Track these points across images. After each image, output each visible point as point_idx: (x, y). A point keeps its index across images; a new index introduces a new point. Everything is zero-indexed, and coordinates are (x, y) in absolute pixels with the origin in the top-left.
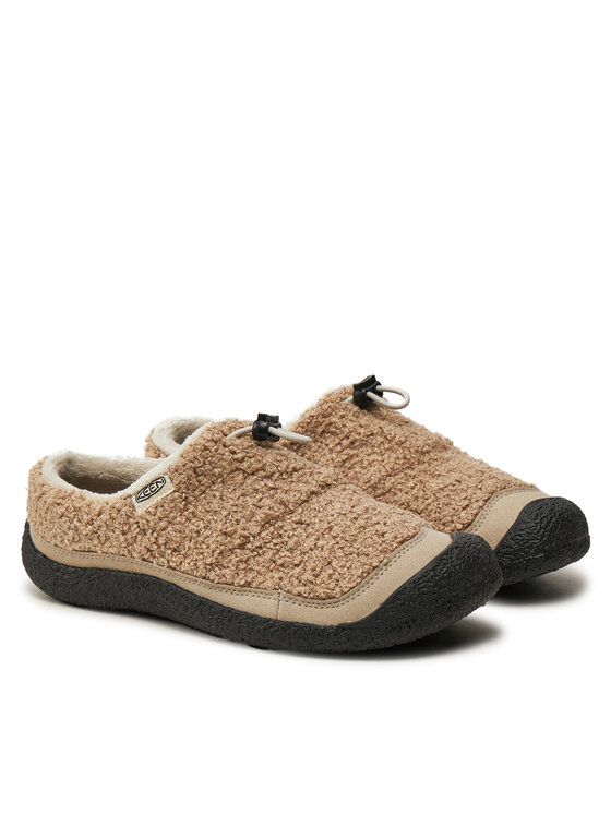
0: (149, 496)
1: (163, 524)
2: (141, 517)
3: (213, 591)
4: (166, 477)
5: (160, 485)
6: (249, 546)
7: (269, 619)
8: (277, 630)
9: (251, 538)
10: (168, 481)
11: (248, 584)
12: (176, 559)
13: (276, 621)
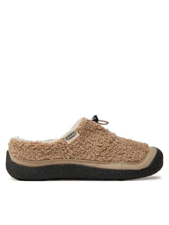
0: (71, 138)
1: (78, 145)
2: (70, 144)
3: (98, 164)
4: (76, 132)
5: (75, 134)
6: (107, 149)
7: (121, 170)
8: (124, 173)
9: (108, 147)
10: (77, 133)
11: (111, 160)
12: (84, 156)
13: (123, 170)
